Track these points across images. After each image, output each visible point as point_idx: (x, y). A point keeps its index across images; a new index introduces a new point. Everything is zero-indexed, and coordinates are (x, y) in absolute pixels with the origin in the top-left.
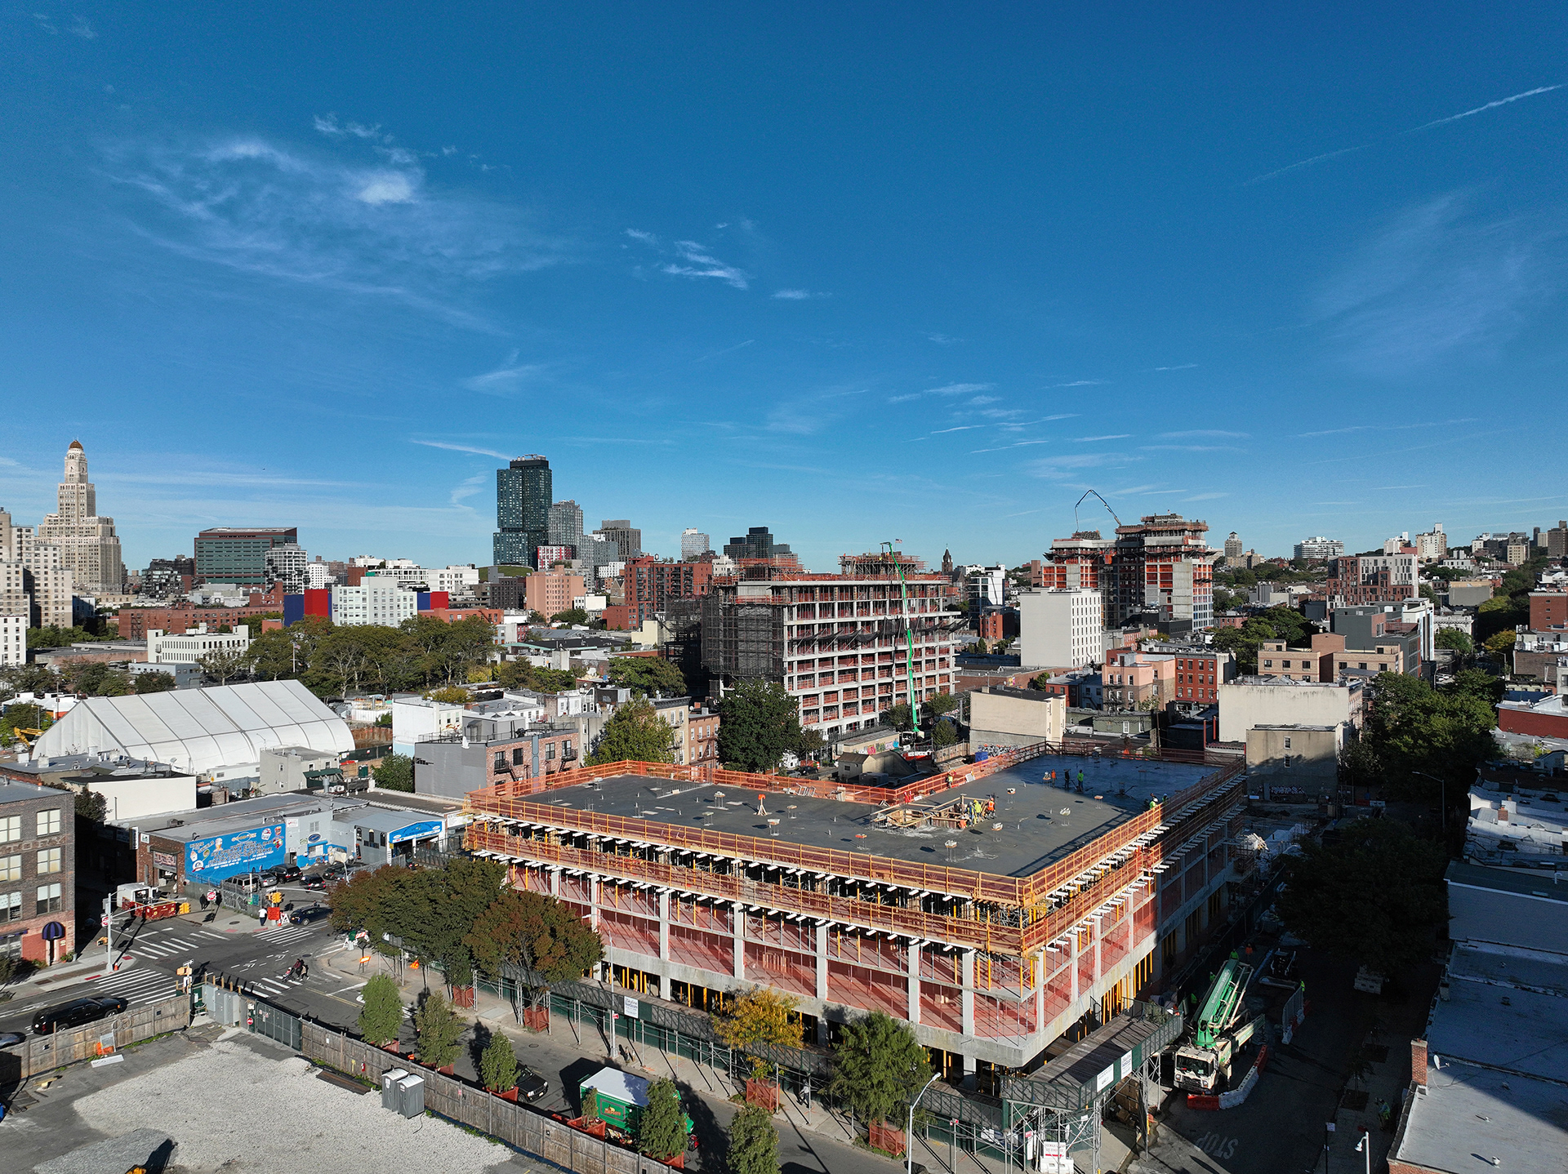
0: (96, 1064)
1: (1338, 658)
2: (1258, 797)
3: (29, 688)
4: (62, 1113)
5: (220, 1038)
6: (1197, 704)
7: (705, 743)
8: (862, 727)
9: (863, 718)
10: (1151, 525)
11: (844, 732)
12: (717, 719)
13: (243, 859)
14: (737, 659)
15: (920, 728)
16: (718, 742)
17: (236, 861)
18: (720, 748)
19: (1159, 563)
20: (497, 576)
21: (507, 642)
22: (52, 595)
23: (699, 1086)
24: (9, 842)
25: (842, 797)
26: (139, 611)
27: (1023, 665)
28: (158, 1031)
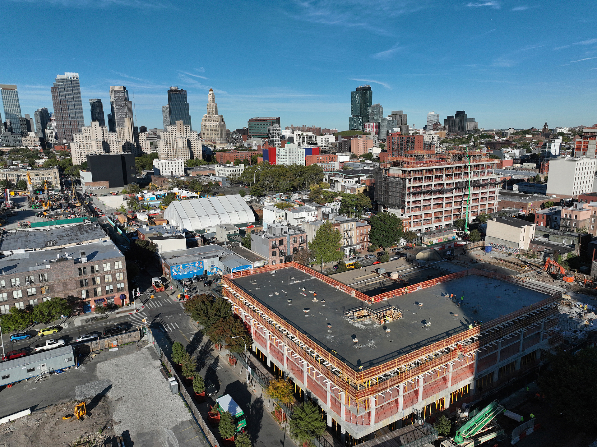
0: (111, 350)
3: (178, 186)
4: (93, 368)
5: (145, 347)
7: (364, 236)
8: (443, 227)
9: (444, 223)
11: (434, 230)
12: (370, 227)
14: (388, 199)
15: (468, 230)
16: (369, 235)
17: (188, 272)
18: (370, 238)
20: (341, 139)
21: (335, 169)
22: (196, 148)
23: (265, 404)
24: (107, 271)
25: (354, 295)
26: (222, 153)
27: (547, 192)
28: (130, 341)
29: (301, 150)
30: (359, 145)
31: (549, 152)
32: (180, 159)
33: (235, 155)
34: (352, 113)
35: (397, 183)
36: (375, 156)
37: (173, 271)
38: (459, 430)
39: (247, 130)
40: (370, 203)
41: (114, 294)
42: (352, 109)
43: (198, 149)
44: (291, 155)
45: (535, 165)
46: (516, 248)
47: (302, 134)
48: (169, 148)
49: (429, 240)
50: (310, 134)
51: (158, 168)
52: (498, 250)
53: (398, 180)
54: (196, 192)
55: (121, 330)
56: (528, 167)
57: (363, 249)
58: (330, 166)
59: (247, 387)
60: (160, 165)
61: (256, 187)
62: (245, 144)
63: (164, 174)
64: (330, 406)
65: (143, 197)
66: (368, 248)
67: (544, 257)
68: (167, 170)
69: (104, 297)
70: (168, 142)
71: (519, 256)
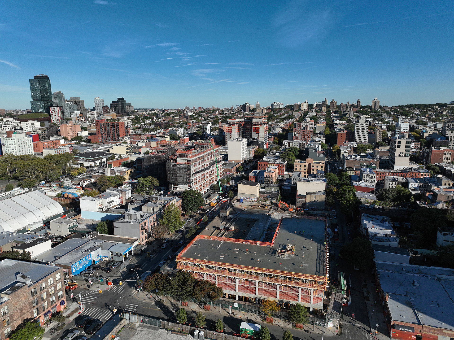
1: (312, 164)
2: (308, 209)
5: (136, 327)
7: (179, 207)
12: (181, 200)
13: (83, 266)
14: (177, 179)
16: (182, 206)
20: (48, 125)
24: (51, 285)
25: (258, 244)
27: (229, 160)
28: (121, 328)
29: (28, 139)
30: (69, 129)
31: (206, 132)
36: (85, 138)
37: (73, 269)
41: (56, 303)
46: (256, 198)
49: (210, 201)
50: (10, 120)
52: (246, 200)
53: (184, 166)
59: (233, 317)
67: (271, 200)
69: (50, 309)
71: (258, 201)
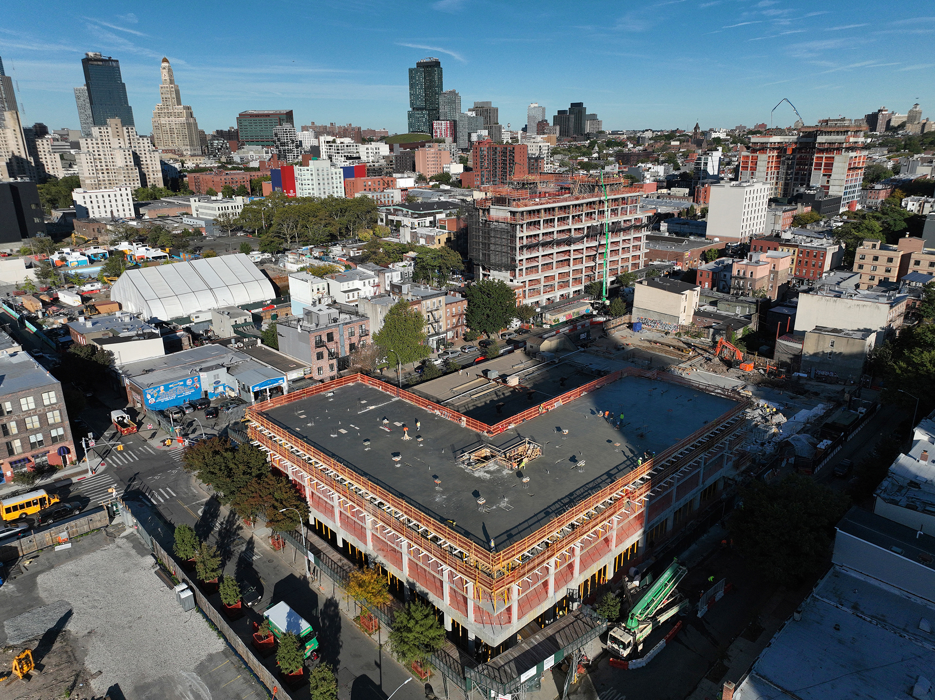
0: (58, 548)
1: (914, 257)
2: (806, 375)
3: (127, 238)
4: (30, 584)
5: (122, 535)
6: (808, 280)
7: (457, 317)
8: (572, 296)
9: (571, 290)
10: (826, 127)
11: (558, 300)
12: (466, 302)
13: (177, 395)
14: (489, 255)
15: (607, 298)
16: (466, 315)
17: (174, 397)
18: (467, 320)
19: (825, 155)
20: (399, 150)
21: (395, 202)
22: (150, 167)
23: (342, 606)
24: (29, 410)
25: (464, 424)
26: (198, 175)
27: (707, 234)
28: (92, 528)
29: (336, 170)
30: (429, 159)
31: (705, 171)
32: (123, 189)
33: (223, 179)
34: (412, 104)
35: (502, 231)
36: (454, 178)
37: (149, 397)
38: (633, 612)
39: (237, 131)
40: (460, 261)
41: (46, 449)
42: (411, 97)
43: (155, 169)
44: (321, 180)
45: (687, 190)
46: (675, 324)
47: (334, 141)
48: (99, 167)
49: (554, 318)
50: (347, 140)
51: (83, 205)
52: (650, 327)
53: (503, 225)
54: (163, 248)
55: (72, 511)
56: (678, 194)
57: (457, 337)
58: (386, 197)
59: (308, 583)
60: (88, 200)
61: (269, 239)
62: (236, 157)
63: (97, 216)
64: (449, 602)
65: (63, 259)
66: (464, 335)
67: (714, 335)
68: (102, 208)
69: (28, 455)
70: (97, 156)
71: (679, 334)
